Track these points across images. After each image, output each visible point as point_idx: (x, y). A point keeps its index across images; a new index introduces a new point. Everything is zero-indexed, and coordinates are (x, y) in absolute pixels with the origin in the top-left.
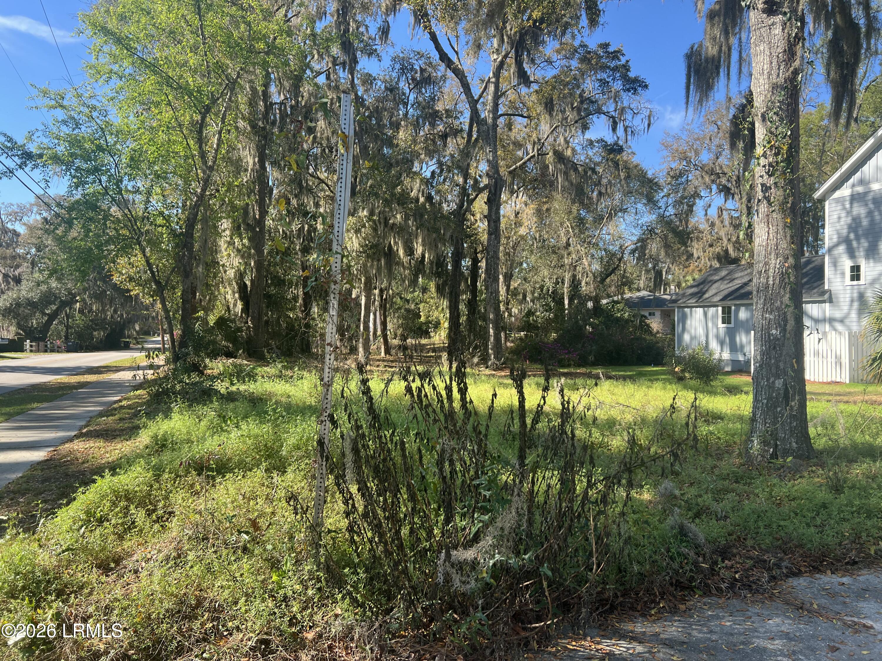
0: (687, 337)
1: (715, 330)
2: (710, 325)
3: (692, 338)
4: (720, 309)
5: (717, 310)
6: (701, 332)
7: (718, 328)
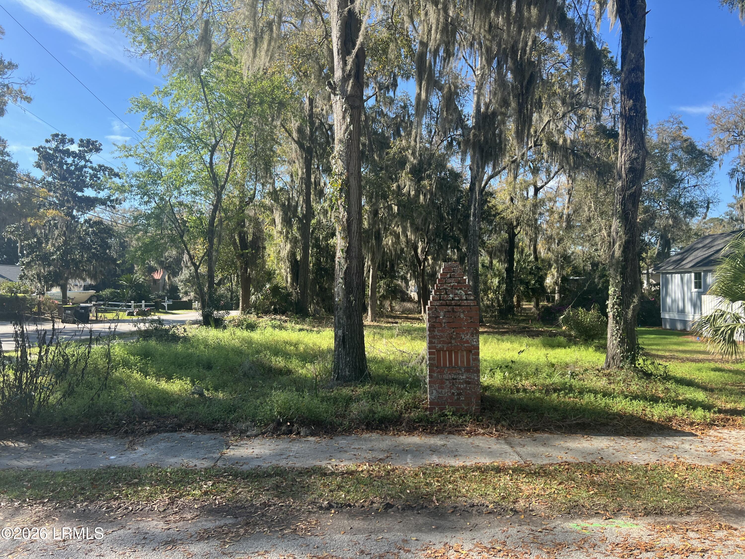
0: (669, 300)
1: (689, 294)
2: (686, 289)
3: (673, 301)
4: (693, 275)
5: (691, 276)
6: (679, 295)
7: (691, 293)
